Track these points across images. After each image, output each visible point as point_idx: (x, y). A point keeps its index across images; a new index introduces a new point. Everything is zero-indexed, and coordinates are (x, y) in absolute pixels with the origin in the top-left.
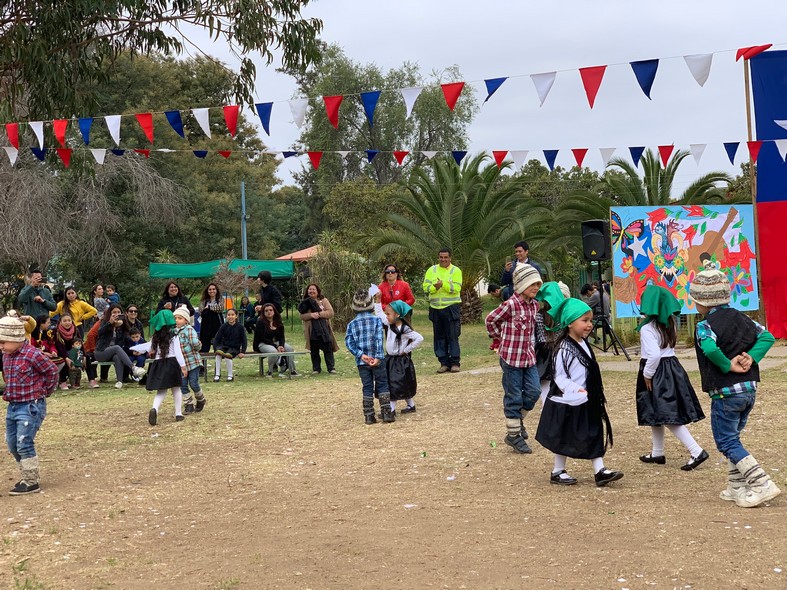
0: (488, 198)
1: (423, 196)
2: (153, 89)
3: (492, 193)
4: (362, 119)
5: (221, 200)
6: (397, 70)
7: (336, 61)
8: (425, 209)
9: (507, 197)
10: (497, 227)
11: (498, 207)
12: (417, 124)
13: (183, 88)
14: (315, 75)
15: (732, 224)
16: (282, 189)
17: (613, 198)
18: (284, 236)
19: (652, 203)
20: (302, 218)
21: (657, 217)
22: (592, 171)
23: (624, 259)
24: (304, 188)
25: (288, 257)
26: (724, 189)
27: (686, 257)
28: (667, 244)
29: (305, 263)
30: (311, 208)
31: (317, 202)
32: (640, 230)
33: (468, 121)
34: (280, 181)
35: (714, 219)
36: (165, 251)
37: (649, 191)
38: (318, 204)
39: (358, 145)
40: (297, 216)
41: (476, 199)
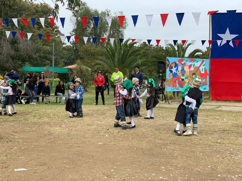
0: (129, 53)
1: (110, 51)
2: (27, 12)
3: (131, 51)
4: (92, 26)
5: (47, 48)
6: (104, 11)
7: (85, 7)
8: (110, 55)
9: (135, 52)
10: (132, 61)
11: (132, 55)
12: (109, 29)
13: (36, 12)
14: (78, 11)
15: (202, 65)
16: (66, 46)
17: (168, 55)
18: (66, 61)
19: (179, 57)
20: (72, 56)
21: (180, 61)
22: (162, 46)
23: (170, 73)
24: (73, 46)
25: (67, 67)
26: (201, 55)
27: (188, 74)
28: (183, 70)
29: (72, 69)
30: (75, 53)
31: (76, 51)
32: (175, 65)
33: (125, 29)
34: (66, 44)
35: (197, 63)
36: (28, 63)
37: (178, 53)
38: (77, 51)
39: (91, 34)
40: (70, 55)
41: (126, 53)
